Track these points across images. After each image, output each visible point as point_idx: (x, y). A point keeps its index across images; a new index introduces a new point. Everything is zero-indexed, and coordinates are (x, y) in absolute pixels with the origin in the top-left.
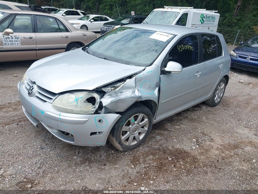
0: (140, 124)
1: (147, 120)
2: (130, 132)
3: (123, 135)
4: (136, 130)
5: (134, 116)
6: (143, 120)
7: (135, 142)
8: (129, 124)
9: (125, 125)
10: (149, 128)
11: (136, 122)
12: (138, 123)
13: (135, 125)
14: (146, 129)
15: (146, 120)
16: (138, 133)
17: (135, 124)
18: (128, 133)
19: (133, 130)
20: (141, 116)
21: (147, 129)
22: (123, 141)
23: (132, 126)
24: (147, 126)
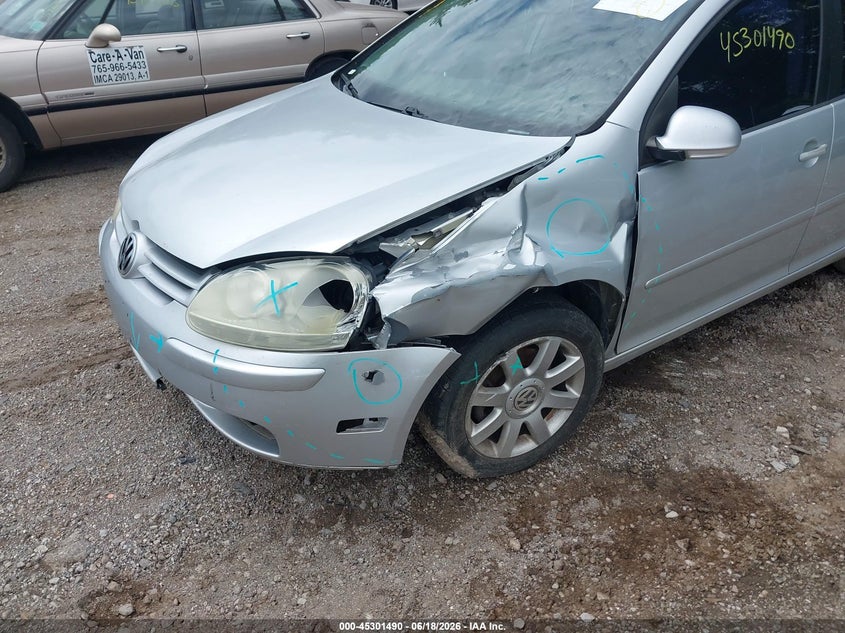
0: (549, 375)
1: (577, 358)
2: (505, 410)
3: (477, 420)
4: (530, 398)
5: (520, 346)
6: (559, 359)
7: (529, 446)
8: (498, 378)
9: (486, 385)
10: (586, 391)
11: (529, 371)
12: (539, 374)
13: (524, 383)
14: (574, 393)
15: (574, 359)
16: (539, 410)
17: (524, 377)
18: (499, 412)
19: (519, 403)
20: (549, 345)
21: (579, 396)
22: (475, 443)
23: (513, 386)
24: (580, 382)
